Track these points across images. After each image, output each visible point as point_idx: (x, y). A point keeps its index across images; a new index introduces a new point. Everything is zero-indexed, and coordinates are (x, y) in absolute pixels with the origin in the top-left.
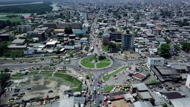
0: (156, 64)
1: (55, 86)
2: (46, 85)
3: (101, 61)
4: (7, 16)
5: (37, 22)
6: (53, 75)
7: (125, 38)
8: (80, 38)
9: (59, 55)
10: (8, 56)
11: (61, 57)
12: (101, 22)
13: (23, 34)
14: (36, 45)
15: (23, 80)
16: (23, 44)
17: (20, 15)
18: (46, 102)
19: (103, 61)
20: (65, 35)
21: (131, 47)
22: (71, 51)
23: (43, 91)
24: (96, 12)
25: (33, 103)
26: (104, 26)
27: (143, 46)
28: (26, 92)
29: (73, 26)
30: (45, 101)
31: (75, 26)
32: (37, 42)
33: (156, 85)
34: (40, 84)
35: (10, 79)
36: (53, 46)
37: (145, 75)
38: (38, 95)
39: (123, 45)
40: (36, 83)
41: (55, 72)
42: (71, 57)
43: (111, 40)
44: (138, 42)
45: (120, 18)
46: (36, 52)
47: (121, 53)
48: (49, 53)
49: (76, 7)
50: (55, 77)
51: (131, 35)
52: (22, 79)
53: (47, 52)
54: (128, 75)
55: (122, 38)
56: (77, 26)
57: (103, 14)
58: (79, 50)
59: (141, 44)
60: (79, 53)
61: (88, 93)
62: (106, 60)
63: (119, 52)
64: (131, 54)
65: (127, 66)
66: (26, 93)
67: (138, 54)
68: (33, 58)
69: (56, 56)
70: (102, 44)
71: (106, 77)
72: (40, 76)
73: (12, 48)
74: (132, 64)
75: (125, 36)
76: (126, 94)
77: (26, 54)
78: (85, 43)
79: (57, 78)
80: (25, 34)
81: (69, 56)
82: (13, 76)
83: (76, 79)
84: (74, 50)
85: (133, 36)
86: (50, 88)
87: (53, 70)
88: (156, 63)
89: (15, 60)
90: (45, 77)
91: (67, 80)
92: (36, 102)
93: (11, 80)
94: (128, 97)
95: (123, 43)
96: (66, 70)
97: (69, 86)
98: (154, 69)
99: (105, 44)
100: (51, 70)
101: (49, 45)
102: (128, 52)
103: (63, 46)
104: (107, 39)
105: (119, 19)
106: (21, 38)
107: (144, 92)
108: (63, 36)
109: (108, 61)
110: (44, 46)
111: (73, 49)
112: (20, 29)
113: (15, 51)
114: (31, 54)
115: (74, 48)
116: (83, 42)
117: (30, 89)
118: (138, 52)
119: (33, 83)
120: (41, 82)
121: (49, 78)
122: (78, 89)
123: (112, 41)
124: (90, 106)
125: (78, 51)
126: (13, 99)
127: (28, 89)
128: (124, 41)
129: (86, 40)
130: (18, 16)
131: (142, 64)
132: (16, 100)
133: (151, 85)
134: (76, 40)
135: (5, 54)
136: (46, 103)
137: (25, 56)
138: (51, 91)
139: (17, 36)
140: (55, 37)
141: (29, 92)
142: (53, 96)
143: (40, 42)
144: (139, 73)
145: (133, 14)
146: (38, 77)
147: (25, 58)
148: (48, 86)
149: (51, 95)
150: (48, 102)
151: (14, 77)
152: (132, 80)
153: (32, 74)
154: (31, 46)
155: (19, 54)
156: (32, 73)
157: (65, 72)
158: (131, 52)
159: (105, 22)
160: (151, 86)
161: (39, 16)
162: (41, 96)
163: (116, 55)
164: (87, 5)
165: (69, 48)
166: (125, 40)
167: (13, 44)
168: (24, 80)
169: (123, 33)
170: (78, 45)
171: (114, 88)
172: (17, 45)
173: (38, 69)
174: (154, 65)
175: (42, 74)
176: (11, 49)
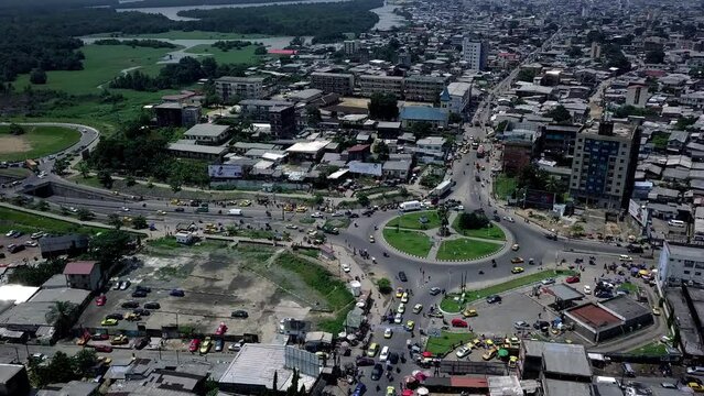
0: (691, 278)
1: (262, 298)
2: (236, 289)
3: (465, 235)
4: (216, 45)
5: (295, 70)
6: (271, 260)
7: (591, 151)
8: (417, 139)
9: (324, 191)
10: (162, 177)
11: (325, 198)
12: (530, 80)
13: (230, 109)
14: (255, 149)
15: (175, 260)
16: (219, 142)
17: (259, 41)
18: (210, 346)
19: (472, 237)
20: (370, 122)
21: (613, 192)
22: (368, 183)
23: (217, 309)
24: (533, 42)
25: (172, 341)
26: (536, 99)
27: (674, 193)
28: (166, 303)
29: (411, 90)
30: (206, 343)
31: (420, 91)
32: (263, 138)
33: (657, 367)
34: (217, 284)
35: (138, 252)
36: (311, 159)
37: (621, 317)
38: (196, 319)
39: (577, 181)
40: (206, 279)
41: (281, 251)
42: (359, 205)
43: (543, 154)
44: (659, 177)
45: (624, 67)
46: (248, 174)
47: (565, 215)
48: (290, 182)
49: (467, 18)
50: (275, 267)
51: (618, 143)
52: (173, 257)
53: (284, 177)
54: (550, 306)
55: (576, 151)
56: (425, 91)
57: (557, 49)
58: (400, 182)
59: (669, 187)
60: (395, 195)
61: (361, 344)
62: (489, 233)
63: (555, 206)
64: (607, 220)
65: (565, 267)
66: (164, 306)
67: (637, 227)
68: (235, 191)
69: (309, 196)
70: (500, 168)
71: (457, 298)
72: (229, 256)
73: (179, 151)
74: (591, 263)
75: (590, 143)
76: (502, 374)
77: (217, 175)
78: (431, 160)
79: (281, 272)
80: (238, 108)
81: (355, 199)
82: (151, 242)
83: (342, 286)
84: (381, 178)
85: (625, 146)
86: (243, 302)
87: (279, 243)
88: (692, 275)
89: (178, 193)
90: (245, 262)
91: (311, 284)
92: (179, 341)
93: (139, 256)
94: (506, 389)
95: (578, 174)
96: (319, 249)
97: (310, 305)
98: (676, 299)
99: (509, 169)
100: (272, 242)
101: (299, 153)
102: (599, 211)
103: (342, 163)
104: (522, 152)
105: (618, 73)
106: (219, 121)
107: (570, 383)
108: (359, 126)
109: (497, 237)
110: (282, 156)
111: (375, 178)
112: (225, 90)
113: (187, 162)
114: (231, 179)
115: (380, 174)
116: (422, 154)
117: (181, 294)
118: (639, 216)
119: (198, 278)
120: (225, 278)
121: (257, 266)
122: (334, 322)
123: (541, 161)
124: (346, 392)
125: (394, 186)
126: (119, 317)
127: (175, 294)
128: (585, 163)
129: (437, 148)
130: (249, 43)
131: (635, 270)
132: (127, 323)
133: (631, 360)
134: (401, 142)
135: (156, 169)
136: (208, 351)
137: (212, 184)
138: (243, 312)
139: (211, 114)
140: (332, 126)
141: (174, 302)
142: (242, 330)
143: (274, 139)
144: (600, 305)
145: (693, 53)
146: (224, 257)
147: (210, 188)
148: (241, 294)
149: (236, 328)
150: (218, 348)
151: (150, 248)
152: (560, 325)
153: (210, 245)
154: (240, 152)
155: (195, 171)
156: (212, 242)
157: (315, 256)
158: (607, 215)
159: (548, 81)
160: (629, 367)
161: (321, 46)
162: (205, 323)
163: (541, 218)
164: (511, 12)
165: (362, 172)
166: (587, 160)
167: (188, 137)
168: (175, 263)
169: (585, 131)
170: (399, 164)
171: (470, 345)
172: (200, 143)
173: (233, 232)
174: (683, 281)
175: (240, 250)
176: (177, 153)
